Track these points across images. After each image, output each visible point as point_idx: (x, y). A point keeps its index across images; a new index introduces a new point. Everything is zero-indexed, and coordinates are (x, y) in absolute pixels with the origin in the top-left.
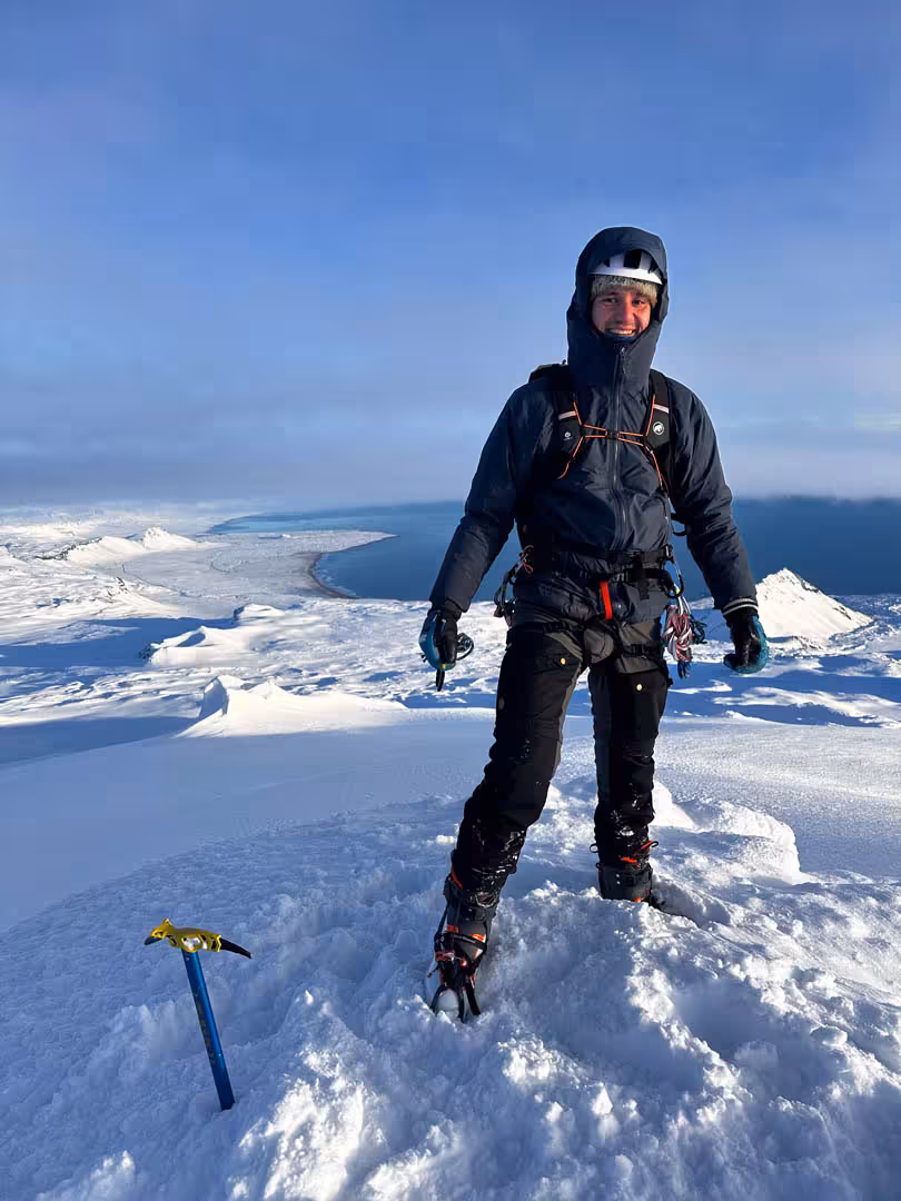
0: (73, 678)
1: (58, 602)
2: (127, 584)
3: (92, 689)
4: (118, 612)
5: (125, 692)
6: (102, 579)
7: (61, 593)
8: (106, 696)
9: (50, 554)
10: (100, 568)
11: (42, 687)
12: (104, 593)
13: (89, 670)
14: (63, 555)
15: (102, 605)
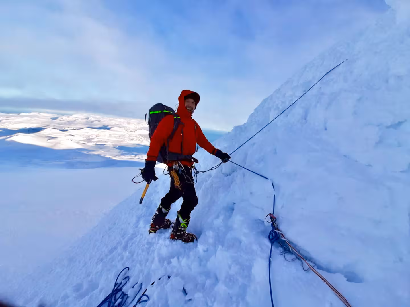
0: (133, 154)
1: (132, 140)
2: (145, 139)
3: (136, 157)
4: (143, 144)
5: (142, 158)
6: (141, 137)
7: (133, 138)
8: (139, 158)
9: (132, 131)
10: (141, 135)
11: (127, 155)
12: (141, 140)
13: (136, 153)
14: (134, 132)
15: (141, 142)
